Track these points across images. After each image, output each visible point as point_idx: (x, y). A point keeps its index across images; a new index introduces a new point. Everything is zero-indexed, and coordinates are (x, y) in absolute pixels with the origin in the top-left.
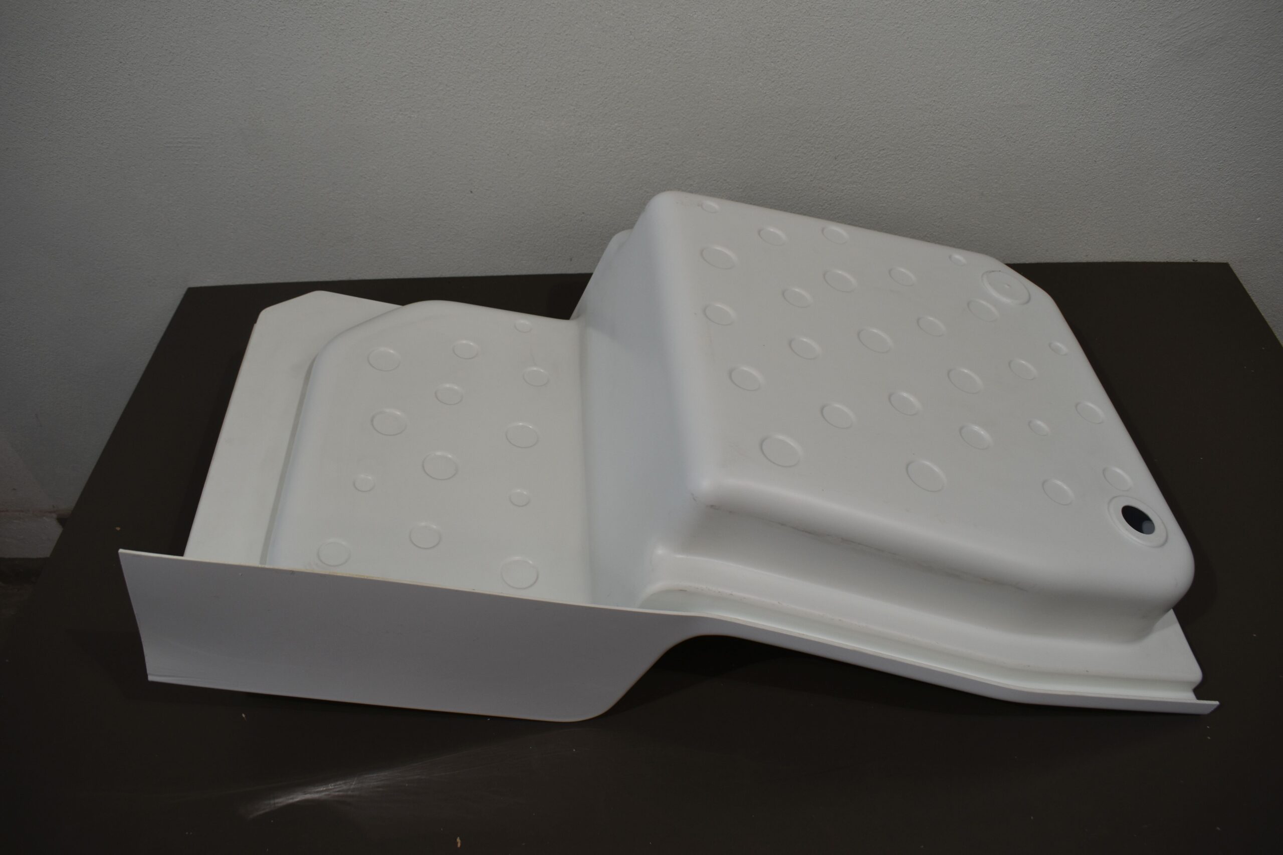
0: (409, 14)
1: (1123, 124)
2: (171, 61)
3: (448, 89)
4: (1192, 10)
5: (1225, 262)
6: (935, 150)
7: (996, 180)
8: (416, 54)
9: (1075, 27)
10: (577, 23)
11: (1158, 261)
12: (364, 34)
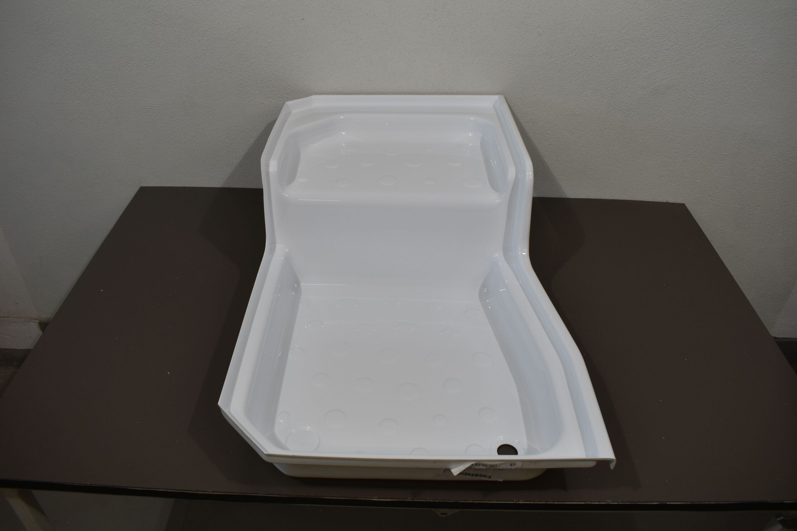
0: (277, 49)
1: (627, 127)
2: (153, 64)
3: (293, 88)
4: (657, 71)
5: (683, 203)
6: (534, 135)
7: (564, 153)
8: (278, 69)
9: (601, 76)
11: (648, 201)
12: (253, 58)
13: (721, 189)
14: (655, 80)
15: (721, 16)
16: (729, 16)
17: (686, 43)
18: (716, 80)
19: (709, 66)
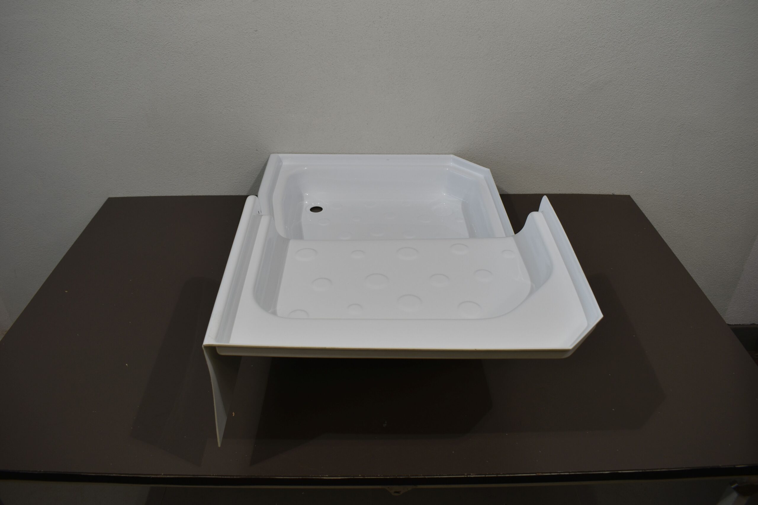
0: (233, 60)
1: (569, 123)
2: (117, 78)
4: (594, 68)
5: (628, 195)
6: (481, 134)
7: (511, 150)
10: (311, 68)
11: (595, 194)
12: (211, 69)
13: (664, 180)
14: (593, 77)
15: (651, 13)
16: (659, 12)
17: (619, 40)
18: (650, 75)
19: (643, 61)
